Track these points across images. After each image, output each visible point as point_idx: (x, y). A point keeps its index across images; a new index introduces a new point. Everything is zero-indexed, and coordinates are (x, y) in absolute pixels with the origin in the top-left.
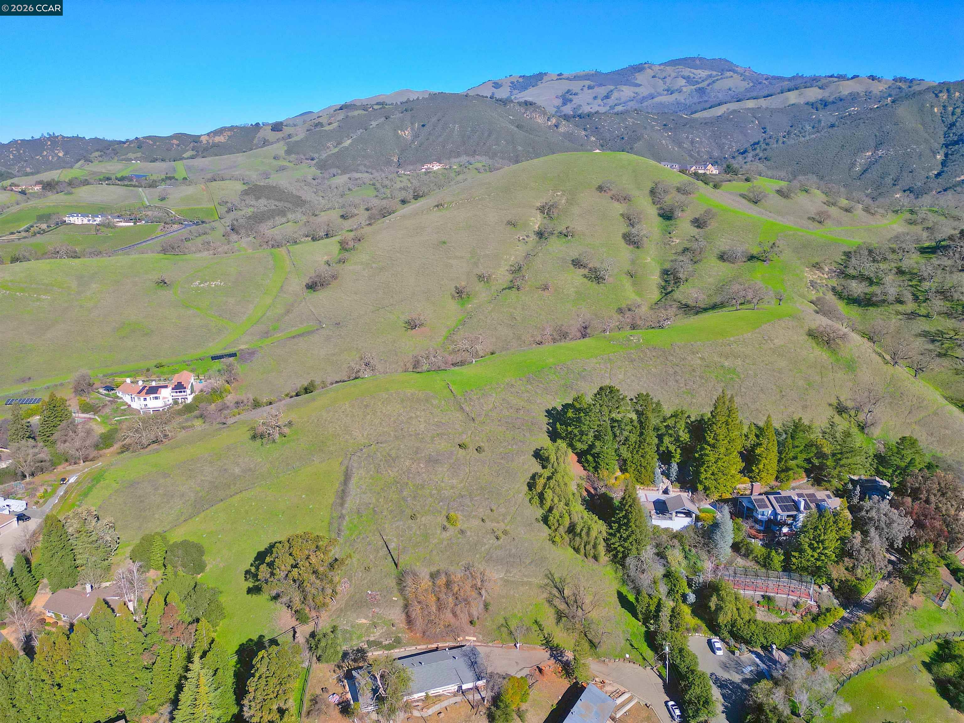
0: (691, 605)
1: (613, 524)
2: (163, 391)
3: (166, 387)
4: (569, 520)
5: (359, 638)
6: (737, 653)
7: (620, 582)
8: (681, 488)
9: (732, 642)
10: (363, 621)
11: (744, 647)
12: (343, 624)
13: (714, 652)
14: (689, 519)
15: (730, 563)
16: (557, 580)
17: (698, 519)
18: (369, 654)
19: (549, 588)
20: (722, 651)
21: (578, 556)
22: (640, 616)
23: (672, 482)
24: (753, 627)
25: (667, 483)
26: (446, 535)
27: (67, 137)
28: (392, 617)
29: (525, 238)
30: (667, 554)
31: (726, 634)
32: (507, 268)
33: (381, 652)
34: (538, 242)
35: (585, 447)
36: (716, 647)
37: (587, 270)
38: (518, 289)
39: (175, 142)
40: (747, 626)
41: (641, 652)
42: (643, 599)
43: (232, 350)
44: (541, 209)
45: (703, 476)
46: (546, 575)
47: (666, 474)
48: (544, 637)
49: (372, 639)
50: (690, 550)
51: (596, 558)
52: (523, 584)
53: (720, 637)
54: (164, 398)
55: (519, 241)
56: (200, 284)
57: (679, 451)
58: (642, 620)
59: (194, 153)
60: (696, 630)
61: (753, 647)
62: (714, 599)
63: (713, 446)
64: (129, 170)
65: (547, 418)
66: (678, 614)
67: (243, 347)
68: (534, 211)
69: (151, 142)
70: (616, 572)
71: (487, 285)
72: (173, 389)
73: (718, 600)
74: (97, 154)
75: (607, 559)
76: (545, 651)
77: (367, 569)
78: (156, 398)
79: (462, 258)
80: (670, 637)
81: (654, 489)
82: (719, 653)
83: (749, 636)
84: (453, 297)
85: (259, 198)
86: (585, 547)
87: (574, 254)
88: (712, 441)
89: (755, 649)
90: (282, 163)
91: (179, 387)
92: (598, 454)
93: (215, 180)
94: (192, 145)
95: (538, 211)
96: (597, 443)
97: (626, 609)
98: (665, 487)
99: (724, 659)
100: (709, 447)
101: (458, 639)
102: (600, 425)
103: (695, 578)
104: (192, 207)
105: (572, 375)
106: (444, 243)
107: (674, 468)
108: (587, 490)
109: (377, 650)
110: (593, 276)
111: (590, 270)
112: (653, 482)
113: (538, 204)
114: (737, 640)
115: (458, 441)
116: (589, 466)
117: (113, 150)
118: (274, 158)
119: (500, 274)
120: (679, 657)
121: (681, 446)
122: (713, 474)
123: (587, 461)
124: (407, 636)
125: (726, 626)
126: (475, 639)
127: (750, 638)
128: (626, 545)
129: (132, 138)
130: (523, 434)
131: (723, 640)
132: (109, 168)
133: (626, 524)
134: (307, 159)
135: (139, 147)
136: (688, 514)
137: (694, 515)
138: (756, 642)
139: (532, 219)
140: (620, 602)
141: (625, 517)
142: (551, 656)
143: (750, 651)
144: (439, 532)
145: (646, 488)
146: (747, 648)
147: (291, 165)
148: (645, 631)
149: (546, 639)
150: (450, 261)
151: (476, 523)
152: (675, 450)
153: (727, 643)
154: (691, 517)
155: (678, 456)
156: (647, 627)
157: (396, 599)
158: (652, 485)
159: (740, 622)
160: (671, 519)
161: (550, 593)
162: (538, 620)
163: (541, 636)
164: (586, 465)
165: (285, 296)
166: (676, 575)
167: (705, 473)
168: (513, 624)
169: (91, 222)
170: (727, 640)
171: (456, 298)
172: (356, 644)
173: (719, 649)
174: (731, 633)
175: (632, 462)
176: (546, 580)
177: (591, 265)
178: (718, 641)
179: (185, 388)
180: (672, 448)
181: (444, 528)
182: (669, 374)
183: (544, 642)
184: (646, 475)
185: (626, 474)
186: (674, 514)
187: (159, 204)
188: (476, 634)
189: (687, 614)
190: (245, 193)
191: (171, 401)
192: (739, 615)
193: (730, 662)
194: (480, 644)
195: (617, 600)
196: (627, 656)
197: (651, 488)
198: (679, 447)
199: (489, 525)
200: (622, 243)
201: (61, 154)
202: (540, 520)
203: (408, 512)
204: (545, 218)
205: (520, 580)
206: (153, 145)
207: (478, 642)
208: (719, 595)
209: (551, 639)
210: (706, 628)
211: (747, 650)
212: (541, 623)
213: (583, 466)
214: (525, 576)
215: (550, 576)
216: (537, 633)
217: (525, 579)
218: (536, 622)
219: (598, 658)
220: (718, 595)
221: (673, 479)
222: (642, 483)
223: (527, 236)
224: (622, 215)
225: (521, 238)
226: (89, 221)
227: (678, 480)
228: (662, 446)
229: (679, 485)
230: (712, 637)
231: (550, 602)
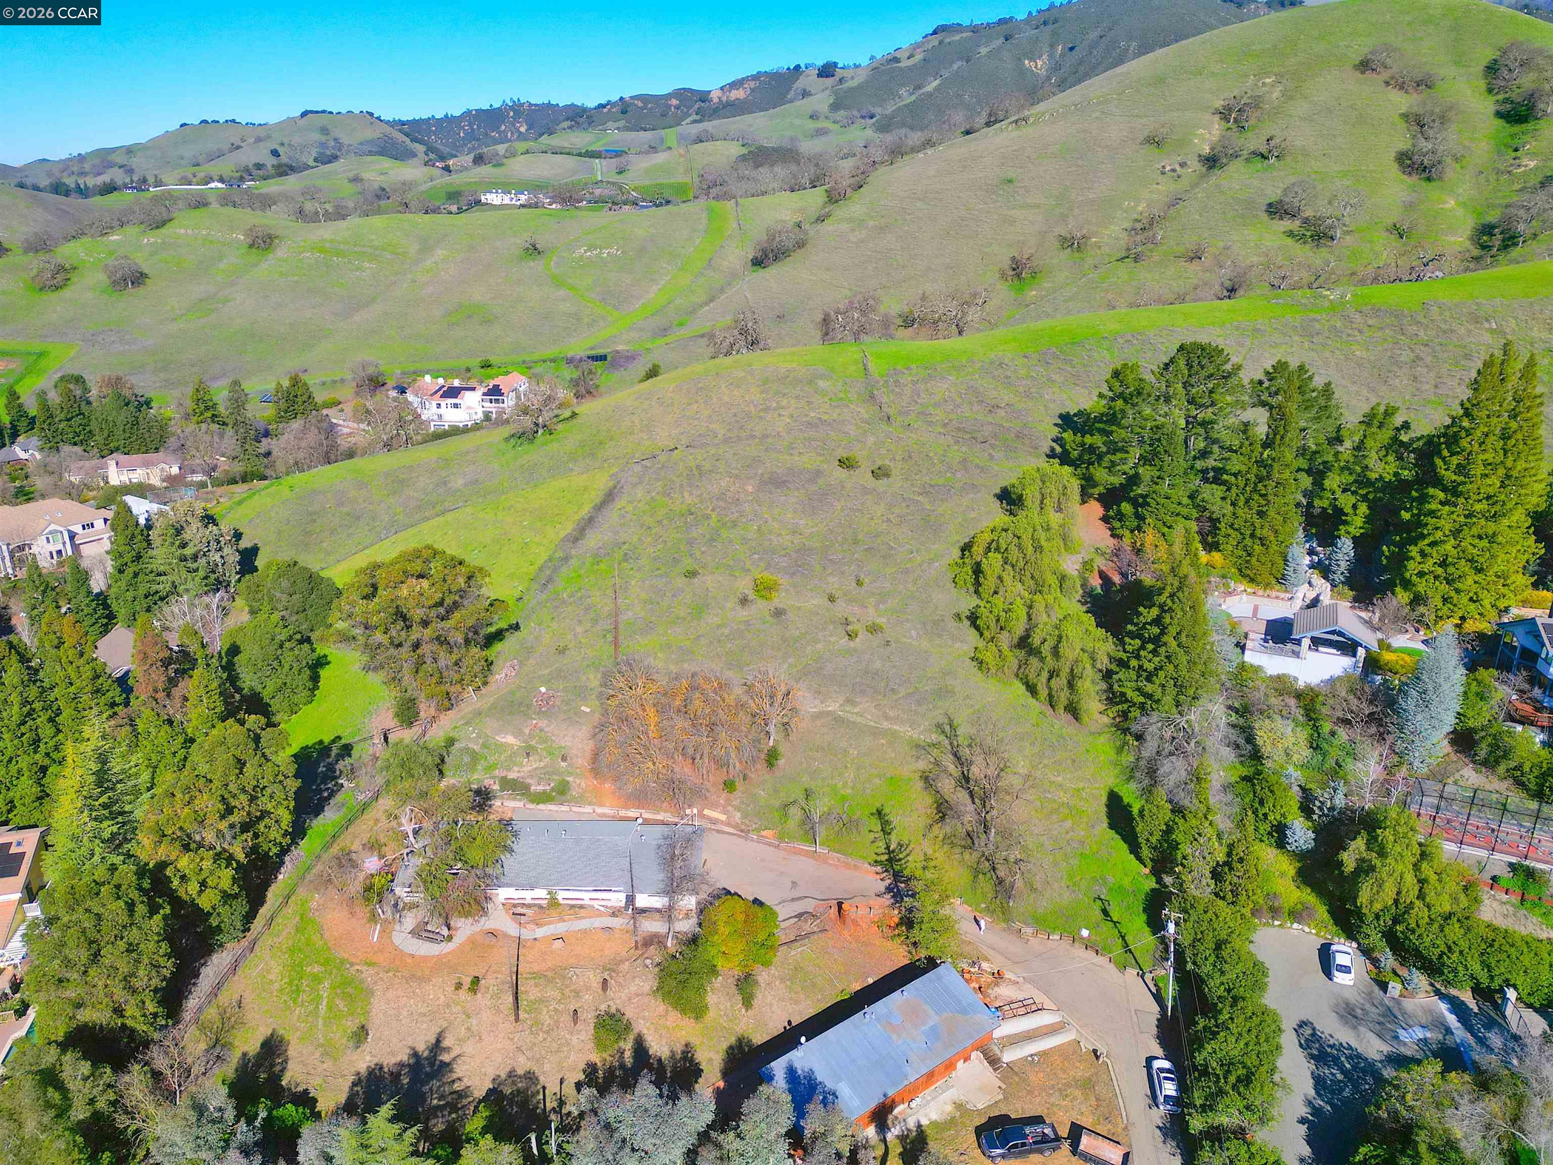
0: (1301, 856)
1: (1127, 640)
2: (468, 395)
3: (473, 389)
4: (1024, 617)
5: (489, 768)
6: (1395, 988)
7: (1122, 772)
8: (1355, 600)
9: (1388, 960)
10: (510, 739)
11: (1420, 980)
12: (469, 739)
13: (1328, 974)
14: (1346, 662)
15: (1439, 775)
16: (962, 740)
17: (1372, 664)
18: (497, 803)
19: (935, 752)
20: (1352, 976)
21: (1032, 701)
22: (1146, 852)
23: (1333, 586)
24: (1454, 931)
25: (1322, 587)
26: (743, 614)
27: (536, 105)
28: (567, 742)
29: (1178, 168)
30: (1257, 726)
31: (1375, 938)
32: (1127, 225)
33: (519, 804)
34: (1202, 177)
35: (1117, 480)
36: (1338, 962)
37: (1298, 223)
38: (1136, 260)
39: (674, 102)
40: (1436, 925)
41: (1124, 931)
42: (1155, 810)
43: (601, 351)
44: (1224, 114)
45: (1412, 567)
46: (939, 726)
47: (1324, 569)
48: (888, 848)
49: (512, 775)
50: (1333, 734)
51: (1073, 710)
52: (877, 733)
53: (1359, 944)
54: (469, 408)
55: (1163, 173)
56: (585, 252)
57: (1363, 508)
58: (1150, 864)
59: (698, 117)
60: (1296, 915)
61: (1447, 983)
62: (1359, 844)
63: (1454, 491)
64: (600, 143)
65: (1057, 429)
66: (1241, 860)
67: (620, 348)
68: (1208, 116)
69: (640, 104)
70: (1119, 750)
71: (1077, 255)
72: (484, 394)
73: (1368, 849)
74: (566, 124)
75: (1106, 720)
76: (878, 877)
77: (562, 651)
78: (456, 406)
79: (1038, 207)
80: (1200, 908)
81: (1282, 595)
82: (1340, 978)
83: (1437, 952)
84: (1003, 276)
85: (761, 165)
86: (1049, 680)
87: (1273, 194)
88: (1449, 476)
89: (1453, 992)
90: (822, 124)
91: (495, 392)
92: (1144, 497)
93: (701, 141)
94: (697, 106)
95: (1217, 118)
96: (1146, 472)
97: (1117, 833)
98: (1311, 595)
99: (1353, 997)
100: (1441, 495)
101: (688, 811)
102: (1157, 427)
103: (1322, 794)
104: (659, 182)
105: (1149, 354)
106: (1010, 181)
107: (1346, 548)
108: (1102, 575)
109: (514, 799)
110: (1309, 234)
111: (1306, 221)
112: (1282, 580)
113: (1219, 104)
114: (1404, 958)
115: (842, 453)
116: (1122, 527)
117: (588, 117)
118: (811, 117)
119: (1110, 236)
120: (1212, 959)
121: (1371, 496)
122: (1443, 564)
123: (1121, 516)
124: (583, 785)
125: (1377, 917)
126: (723, 817)
127: (1440, 956)
128: (1149, 688)
129: (615, 98)
130: (990, 454)
131: (1366, 952)
132: (573, 140)
133: (1156, 641)
134: (863, 117)
135: (624, 112)
136: (1348, 647)
137: (1361, 652)
138: (1455, 971)
139: (1201, 131)
140: (1110, 815)
141: (1157, 621)
142: (889, 889)
143: (1437, 992)
144: (729, 605)
145: (1261, 592)
146: (1432, 985)
147: (836, 127)
148: (1153, 890)
149: (889, 853)
150: (1012, 213)
151: (817, 601)
152: (1354, 507)
153: (1375, 962)
154: (1354, 655)
155: (1359, 521)
156: (1159, 881)
157: (588, 710)
158: (1278, 587)
159: (1419, 912)
160: (1296, 655)
161: (937, 763)
162: (886, 810)
163: (882, 845)
164: (1117, 524)
165: (712, 274)
166: (1273, 779)
167: (1419, 559)
168: (819, 808)
169: (514, 202)
170: (1376, 954)
171: (1009, 279)
172: (480, 778)
173: (1346, 969)
174: (1390, 937)
175: (1232, 526)
176: (934, 736)
177: (1308, 213)
178: (1350, 951)
179: (502, 394)
180: (1346, 501)
181: (744, 601)
182: (1396, 363)
183: (884, 858)
184: (1263, 559)
185: (1214, 554)
186: (1306, 642)
187: (615, 178)
188: (729, 808)
189: (1282, 875)
190: (743, 158)
191: (480, 416)
192: (1421, 896)
193: (1368, 1006)
194: (731, 830)
195: (1103, 810)
196: (1085, 933)
197: (1274, 594)
198: (1365, 498)
199: (841, 609)
200: (1394, 170)
201: (523, 129)
202: (963, 617)
203: (688, 564)
204: (1229, 129)
205: (872, 724)
206: (642, 109)
207: (728, 824)
208: (1375, 838)
209: (901, 856)
210: (1326, 916)
211: (1429, 988)
212: (891, 818)
213: (1112, 529)
214: (887, 718)
215: (948, 729)
216: (872, 835)
217: (886, 725)
218: (879, 813)
219: (1007, 921)
220: (1372, 841)
221: (1339, 577)
222: (1252, 580)
223: (1183, 165)
224: (1405, 116)
225: (1168, 168)
226: (512, 199)
227: (1350, 582)
228: (1321, 498)
229: (1352, 593)
230: (1336, 940)
231: (926, 779)
